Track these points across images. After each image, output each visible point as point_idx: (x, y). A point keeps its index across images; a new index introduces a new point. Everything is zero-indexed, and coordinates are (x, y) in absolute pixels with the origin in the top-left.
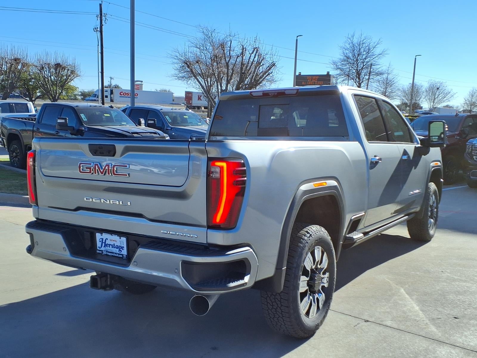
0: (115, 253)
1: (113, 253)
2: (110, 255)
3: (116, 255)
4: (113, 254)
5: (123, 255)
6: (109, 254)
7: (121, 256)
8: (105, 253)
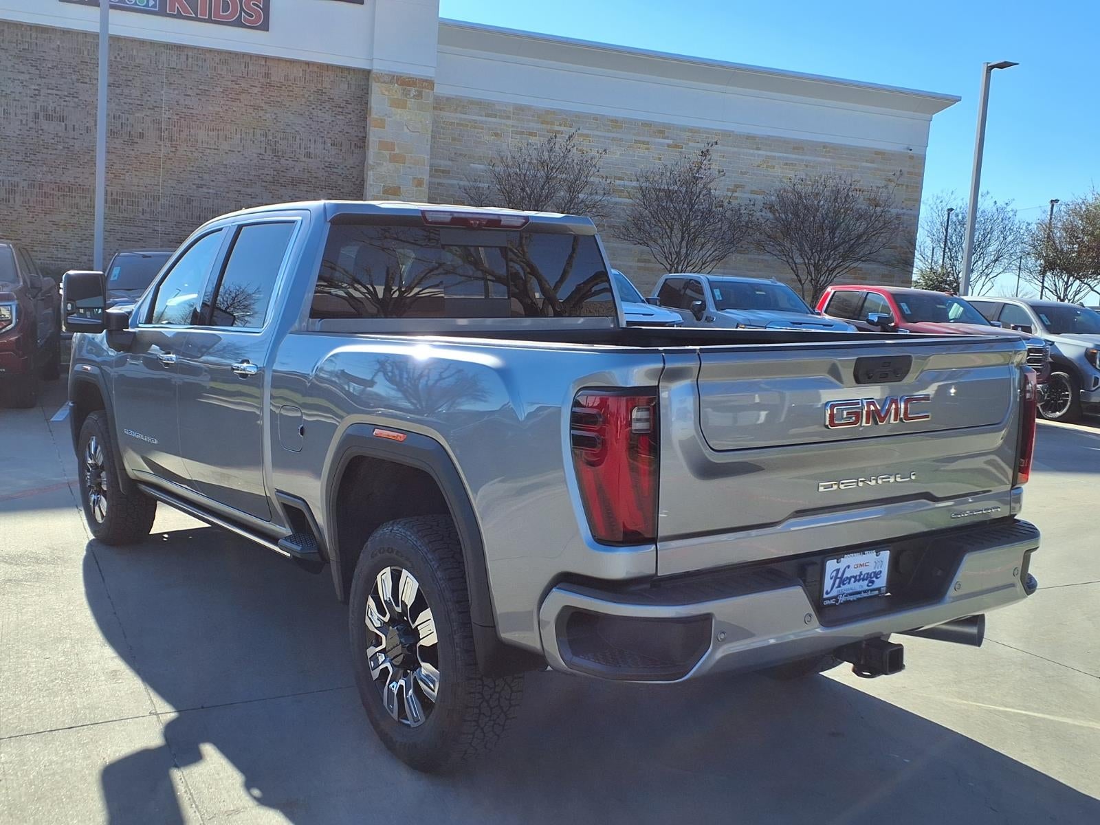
0: (865, 592)
1: (859, 593)
2: (854, 601)
3: (865, 595)
4: (859, 596)
5: (879, 589)
6: (851, 598)
7: (877, 592)
8: (842, 599)
